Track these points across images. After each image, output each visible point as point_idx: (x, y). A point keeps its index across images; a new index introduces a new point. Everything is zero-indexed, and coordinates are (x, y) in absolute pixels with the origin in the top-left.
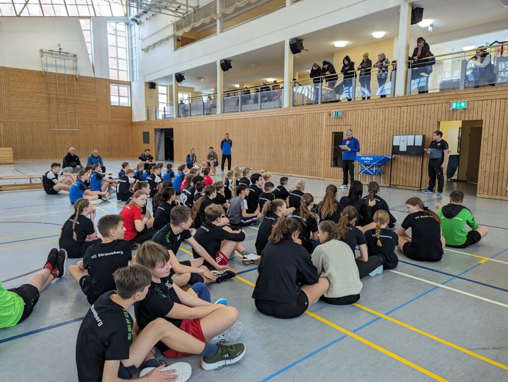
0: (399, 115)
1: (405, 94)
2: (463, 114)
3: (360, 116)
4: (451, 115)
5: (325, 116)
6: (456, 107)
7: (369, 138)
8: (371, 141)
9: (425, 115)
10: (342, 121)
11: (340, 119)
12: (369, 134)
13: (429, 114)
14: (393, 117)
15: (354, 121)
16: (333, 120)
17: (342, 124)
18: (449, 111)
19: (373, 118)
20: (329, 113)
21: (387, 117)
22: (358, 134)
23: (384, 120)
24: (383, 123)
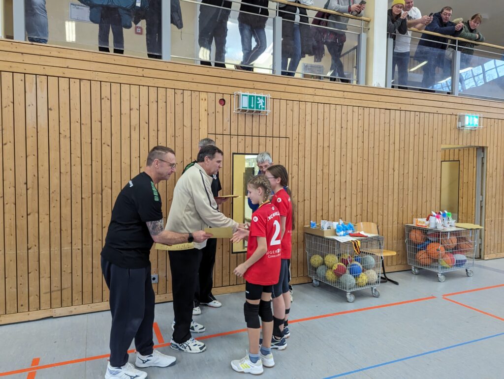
4: (457, 135)
5: (204, 105)
6: (469, 124)
9: (426, 131)
11: (256, 119)
13: (431, 129)
14: (377, 129)
15: (296, 128)
16: (234, 118)
17: (262, 133)
18: (455, 128)
19: (338, 127)
20: (219, 97)
21: (366, 127)
22: (308, 161)
23: (360, 134)
24: (360, 139)
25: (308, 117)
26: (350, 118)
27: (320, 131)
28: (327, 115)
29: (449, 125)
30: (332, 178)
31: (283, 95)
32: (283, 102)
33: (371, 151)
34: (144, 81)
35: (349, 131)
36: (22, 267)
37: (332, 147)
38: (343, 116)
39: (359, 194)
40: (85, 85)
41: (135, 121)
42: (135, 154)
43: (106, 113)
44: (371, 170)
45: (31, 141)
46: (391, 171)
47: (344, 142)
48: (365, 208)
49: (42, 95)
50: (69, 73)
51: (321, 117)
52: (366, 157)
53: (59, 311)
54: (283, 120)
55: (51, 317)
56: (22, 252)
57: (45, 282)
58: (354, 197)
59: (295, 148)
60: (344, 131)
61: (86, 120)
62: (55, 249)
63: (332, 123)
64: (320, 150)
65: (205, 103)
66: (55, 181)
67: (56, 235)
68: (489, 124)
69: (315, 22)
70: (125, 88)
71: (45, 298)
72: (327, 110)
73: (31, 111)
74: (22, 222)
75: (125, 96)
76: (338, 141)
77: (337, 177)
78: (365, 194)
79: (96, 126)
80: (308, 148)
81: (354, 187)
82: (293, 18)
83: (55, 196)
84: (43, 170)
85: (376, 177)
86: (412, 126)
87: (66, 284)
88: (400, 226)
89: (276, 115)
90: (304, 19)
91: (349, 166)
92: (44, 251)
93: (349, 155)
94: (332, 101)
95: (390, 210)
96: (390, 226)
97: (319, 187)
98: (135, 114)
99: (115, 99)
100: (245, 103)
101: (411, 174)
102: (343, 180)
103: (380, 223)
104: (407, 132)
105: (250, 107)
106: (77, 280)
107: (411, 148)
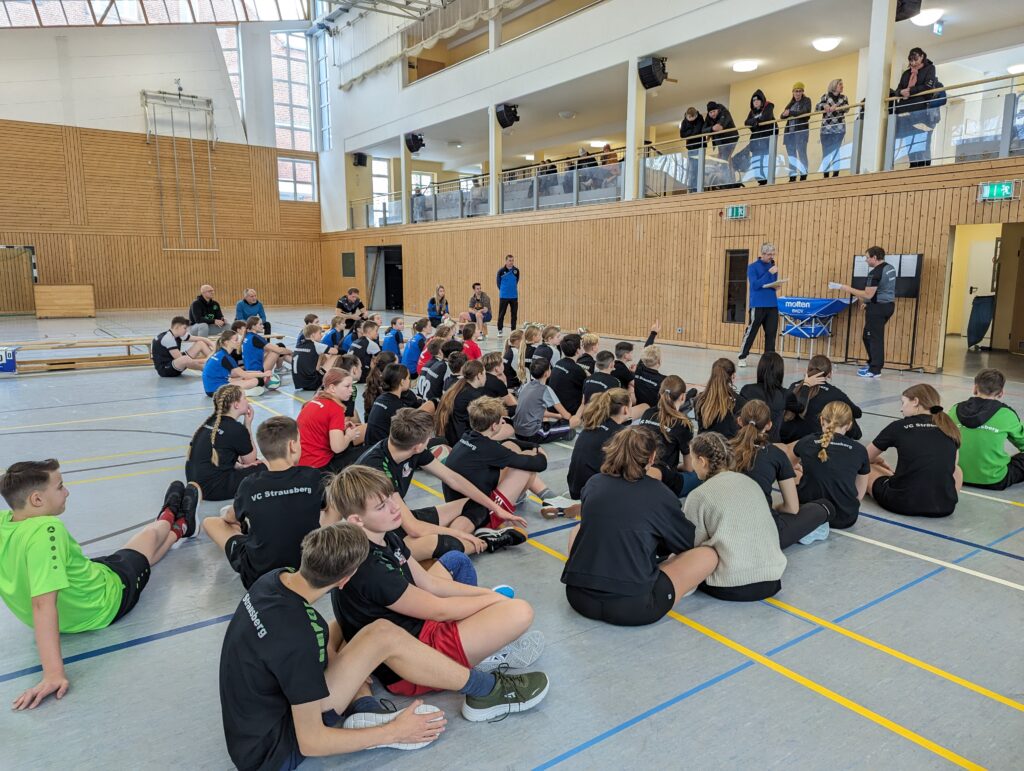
0: (868, 213)
1: (882, 168)
2: (1005, 210)
3: (783, 216)
4: (979, 211)
5: (710, 218)
6: (991, 195)
7: (803, 263)
8: (808, 267)
9: (924, 212)
10: (747, 228)
11: (742, 223)
12: (803, 253)
13: (932, 209)
15: (772, 226)
16: (728, 224)
17: (746, 233)
19: (811, 221)
20: (720, 211)
21: (842, 217)
26: (823, 210)
28: (800, 212)
32: (763, 207)
35: (823, 223)
38: (817, 209)
51: (794, 214)
63: (805, 218)
64: (793, 243)
76: (810, 234)
86: (902, 208)
89: (757, 218)
104: (895, 216)
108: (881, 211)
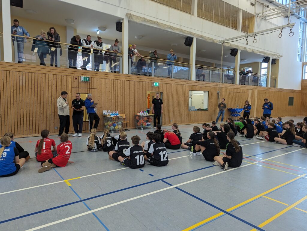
4: (152, 89)
10: (89, 85)
11: (86, 83)
14: (125, 86)
15: (99, 86)
16: (79, 83)
17: (88, 87)
18: (151, 86)
19: (113, 86)
20: (75, 77)
21: (122, 86)
22: (103, 96)
23: (120, 88)
24: (120, 89)
25: (103, 83)
26: (116, 83)
27: (107, 87)
28: (109, 82)
29: (149, 85)
30: (111, 100)
31: (95, 77)
32: (95, 79)
33: (123, 93)
34: (52, 73)
35: (116, 87)
36: (19, 123)
37: (111, 91)
38: (114, 82)
39: (120, 106)
40: (36, 75)
41: (50, 84)
42: (50, 93)
43: (42, 82)
44: (124, 98)
45: (21, 90)
46: (130, 99)
47: (115, 90)
48: (122, 110)
49: (24, 77)
50: (31, 71)
51: (107, 83)
52: (122, 95)
53: (29, 135)
54: (95, 83)
55: (27, 137)
56: (19, 119)
57: (25, 127)
58: (118, 106)
59: (99, 92)
60: (114, 87)
61: (36, 84)
62: (28, 118)
63: (111, 85)
64: (107, 92)
65: (70, 79)
66: (28, 100)
67: (28, 115)
68: (163, 85)
69: (105, 54)
70: (47, 75)
71: (25, 132)
72: (109, 81)
73: (21, 81)
74: (19, 111)
75: (47, 77)
76: (113, 90)
77: (113, 101)
78: (122, 106)
79: (39, 85)
80: (103, 92)
81: (118, 103)
82: (98, 53)
83: (28, 104)
84: (24, 97)
85: (125, 101)
86: (137, 86)
87: (31, 128)
88: (133, 115)
89: (93, 82)
90: (101, 53)
91: (116, 97)
92: (25, 119)
93: (116, 94)
94: (110, 78)
95: (130, 111)
96: (130, 115)
97: (107, 103)
98: (50, 82)
99: (44, 78)
100: (82, 79)
101: (137, 100)
102: (115, 101)
103: (127, 114)
104: (135, 87)
105: (84, 80)
106: (34, 127)
107: (137, 92)
108: (132, 85)
